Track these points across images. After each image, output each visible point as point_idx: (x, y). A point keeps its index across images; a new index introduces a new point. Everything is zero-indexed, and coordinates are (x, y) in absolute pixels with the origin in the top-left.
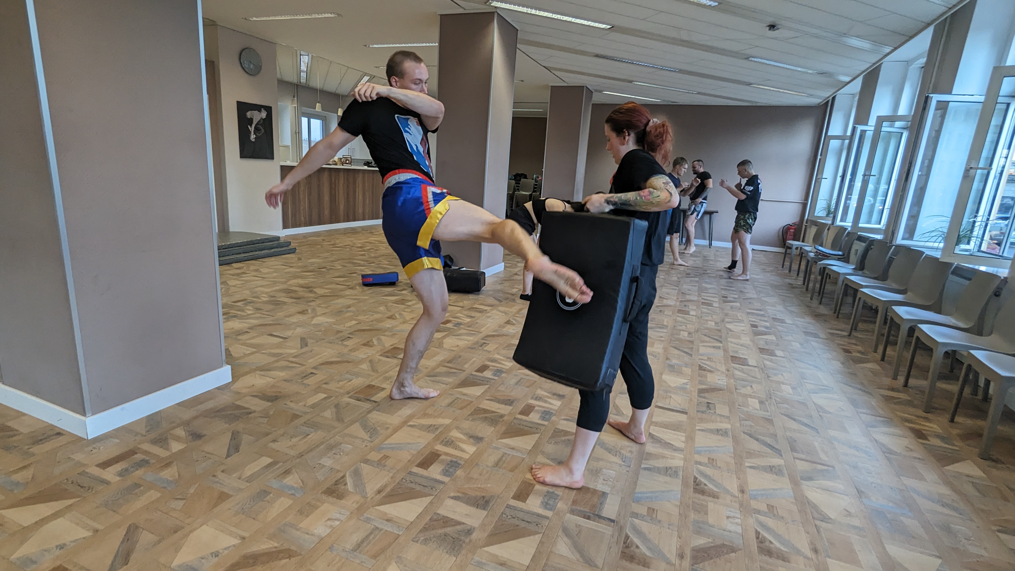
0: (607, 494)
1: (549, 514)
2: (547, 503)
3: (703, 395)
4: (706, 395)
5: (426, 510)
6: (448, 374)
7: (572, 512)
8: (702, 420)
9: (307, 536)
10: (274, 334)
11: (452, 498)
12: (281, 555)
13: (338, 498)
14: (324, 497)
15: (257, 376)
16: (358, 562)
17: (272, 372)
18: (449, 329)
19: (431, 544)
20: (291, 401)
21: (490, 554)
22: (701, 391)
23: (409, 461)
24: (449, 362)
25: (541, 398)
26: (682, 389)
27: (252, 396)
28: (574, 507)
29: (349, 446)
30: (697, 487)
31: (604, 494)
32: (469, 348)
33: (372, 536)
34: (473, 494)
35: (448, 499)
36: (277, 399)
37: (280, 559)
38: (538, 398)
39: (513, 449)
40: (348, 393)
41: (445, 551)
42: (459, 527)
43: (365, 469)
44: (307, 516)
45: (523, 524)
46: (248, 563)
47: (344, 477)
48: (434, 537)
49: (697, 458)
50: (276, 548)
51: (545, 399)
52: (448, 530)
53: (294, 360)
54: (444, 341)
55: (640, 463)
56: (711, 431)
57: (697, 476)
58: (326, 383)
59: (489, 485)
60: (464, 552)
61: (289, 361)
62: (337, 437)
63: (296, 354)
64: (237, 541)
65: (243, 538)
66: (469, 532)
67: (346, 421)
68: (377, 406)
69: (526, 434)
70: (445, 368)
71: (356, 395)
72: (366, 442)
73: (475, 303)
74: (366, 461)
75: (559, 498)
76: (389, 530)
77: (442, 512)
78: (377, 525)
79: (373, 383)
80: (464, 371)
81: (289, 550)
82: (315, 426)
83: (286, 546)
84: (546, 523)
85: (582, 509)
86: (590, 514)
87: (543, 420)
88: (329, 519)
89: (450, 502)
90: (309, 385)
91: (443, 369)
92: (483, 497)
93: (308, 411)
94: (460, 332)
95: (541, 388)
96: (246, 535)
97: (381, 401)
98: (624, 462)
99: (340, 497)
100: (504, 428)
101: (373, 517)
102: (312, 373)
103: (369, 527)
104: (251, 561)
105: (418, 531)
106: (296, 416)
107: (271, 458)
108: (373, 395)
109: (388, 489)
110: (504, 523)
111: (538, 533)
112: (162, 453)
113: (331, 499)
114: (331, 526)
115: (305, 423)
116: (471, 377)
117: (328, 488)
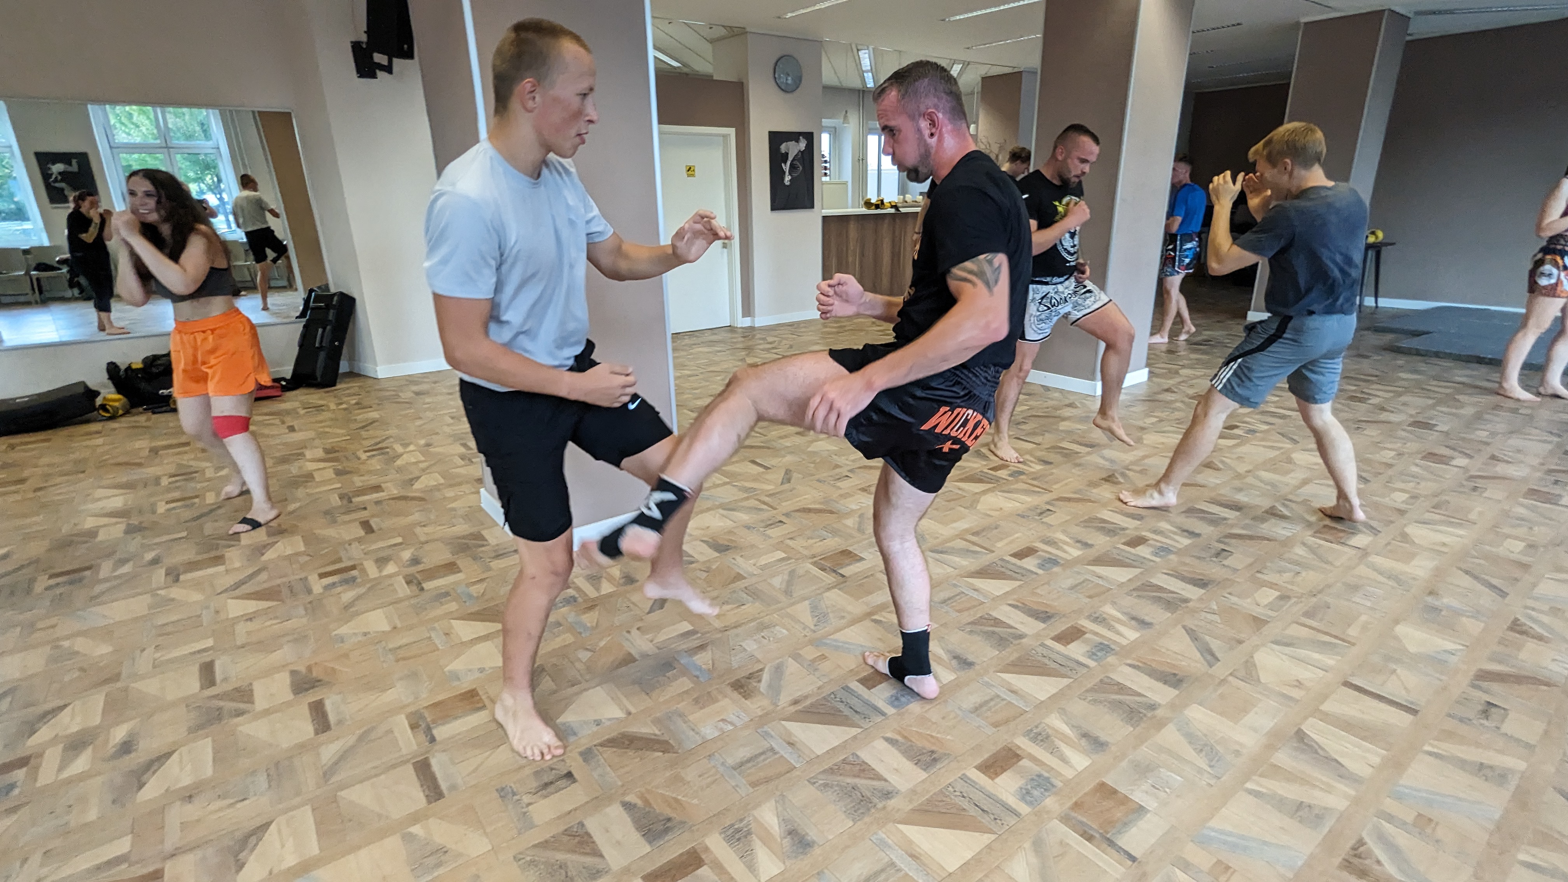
0: (1148, 811)
1: (1024, 809)
2: (1028, 793)
3: (1485, 685)
4: (1495, 687)
5: (844, 746)
6: (965, 553)
7: (1065, 819)
8: (1449, 735)
9: (692, 733)
10: (758, 460)
11: (887, 739)
12: (656, 746)
13: (744, 697)
14: (729, 690)
15: (718, 515)
16: (733, 784)
17: (735, 513)
18: (998, 480)
19: (830, 793)
20: (742, 556)
21: (904, 836)
22: (1484, 676)
23: (851, 671)
24: (976, 534)
25: (1104, 619)
26: (1437, 661)
27: (702, 541)
28: (1073, 814)
29: (784, 631)
30: (1356, 861)
31: (1140, 810)
32: (1018, 515)
33: (763, 757)
34: (920, 743)
35: (882, 740)
36: (727, 550)
37: (654, 750)
38: (1099, 620)
39: (1013, 692)
40: (814, 556)
41: (844, 809)
42: (876, 783)
43: (792, 666)
44: (701, 708)
45: (973, 811)
46: (624, 743)
47: (761, 670)
48: (837, 785)
49: (1390, 805)
50: (655, 735)
51: (1112, 623)
52: (860, 782)
53: (767, 499)
54: (983, 498)
55: (1248, 779)
56: (1462, 764)
57: (1367, 839)
58: (791, 539)
59: (948, 737)
60: (867, 819)
61: (760, 501)
62: (775, 615)
63: (771, 492)
64: (620, 714)
65: (629, 713)
66: (887, 795)
67: (795, 595)
68: (843, 583)
69: (1049, 675)
70: (965, 543)
71: (822, 562)
72: (807, 630)
73: (1063, 439)
74: (796, 657)
75: (1054, 790)
76: (785, 756)
77: (865, 755)
78: (774, 745)
79: (850, 549)
80: (993, 552)
81: (667, 742)
82: (754, 594)
83: (666, 737)
84: (1012, 820)
85: (1085, 820)
86: (1095, 834)
87: (1089, 657)
88: (723, 720)
89: (880, 745)
90: (770, 538)
91: (960, 544)
92: (933, 752)
93: (755, 573)
94: (1015, 486)
95: (1114, 603)
96: (633, 710)
97: (850, 577)
98: (1211, 766)
99: (747, 696)
100: (1016, 655)
101: (773, 733)
102: (781, 522)
103: (765, 745)
104: (627, 742)
105: (821, 770)
106: (739, 577)
107: (693, 625)
108: (842, 566)
109: (808, 702)
110: (944, 799)
111: (991, 832)
112: (592, 593)
113: (736, 695)
114: (721, 729)
115: (746, 588)
116: (999, 563)
117: (738, 680)
